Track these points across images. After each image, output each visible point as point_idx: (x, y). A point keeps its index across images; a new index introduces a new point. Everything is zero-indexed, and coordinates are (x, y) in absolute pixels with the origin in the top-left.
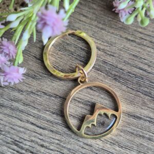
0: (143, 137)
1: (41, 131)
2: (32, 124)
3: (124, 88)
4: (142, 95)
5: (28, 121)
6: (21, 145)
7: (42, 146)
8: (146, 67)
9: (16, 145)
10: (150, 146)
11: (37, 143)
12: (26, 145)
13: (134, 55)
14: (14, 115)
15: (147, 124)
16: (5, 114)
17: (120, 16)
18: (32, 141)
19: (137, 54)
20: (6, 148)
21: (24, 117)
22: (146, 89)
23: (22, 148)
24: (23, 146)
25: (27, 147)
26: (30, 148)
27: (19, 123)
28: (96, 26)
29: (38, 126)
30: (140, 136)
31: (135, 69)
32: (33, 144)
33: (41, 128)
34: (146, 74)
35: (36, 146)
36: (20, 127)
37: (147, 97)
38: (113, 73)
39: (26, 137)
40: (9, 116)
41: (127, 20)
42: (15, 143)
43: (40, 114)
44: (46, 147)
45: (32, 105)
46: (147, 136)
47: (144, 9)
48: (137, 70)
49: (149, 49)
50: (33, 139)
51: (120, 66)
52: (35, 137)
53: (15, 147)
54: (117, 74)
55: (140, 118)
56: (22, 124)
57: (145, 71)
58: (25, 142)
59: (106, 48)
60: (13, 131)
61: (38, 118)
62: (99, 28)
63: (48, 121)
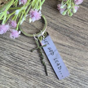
0: (66, 53)
1: (23, 50)
2: (19, 47)
3: (59, 33)
4: (66, 37)
5: (17, 46)
7: (23, 56)
8: (68, 25)
9: (12, 55)
10: (68, 57)
11: (21, 55)
12: (16, 55)
13: (63, 20)
14: (11, 43)
15: (68, 48)
16: (7, 43)
18: (19, 54)
19: (65, 20)
20: (7, 57)
21: (16, 44)
22: (68, 34)
23: (14, 57)
24: (15, 56)
25: (16, 56)
26: (18, 57)
27: (13, 46)
28: (48, 7)
29: (21, 48)
30: (64, 53)
31: (64, 26)
32: (19, 55)
33: (23, 48)
36: (13, 48)
37: (68, 37)
38: (54, 27)
39: (16, 52)
40: (9, 43)
42: (11, 54)
43: (23, 43)
44: (25, 57)
45: (19, 39)
46: (67, 53)
48: (65, 26)
49: (70, 18)
50: (19, 53)
51: (57, 24)
54: (56, 27)
55: (65, 46)
56: (15, 47)
57: (68, 27)
58: (16, 54)
59: (52, 17)
60: (10, 50)
62: (49, 8)
63: (26, 46)
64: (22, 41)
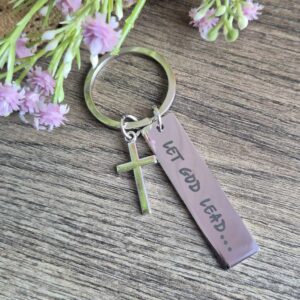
0: (246, 197)
1: (101, 201)
2: (88, 193)
3: (214, 132)
4: (240, 141)
5: (81, 190)
6: (74, 223)
7: (105, 222)
8: (243, 102)
9: (67, 224)
10: (255, 209)
11: (96, 218)
12: (80, 222)
13: (225, 87)
14: (61, 183)
15: (250, 179)
16: (47, 183)
17: (200, 30)
18: (89, 216)
19: (231, 84)
20: (53, 230)
21: (75, 184)
22: (245, 132)
23: (76, 228)
24: (78, 224)
25: (82, 225)
26: (87, 227)
27: (68, 193)
28: (169, 50)
29: (96, 196)
30: (242, 196)
31: (228, 106)
32: (91, 221)
33: (100, 197)
34: (244, 111)
35: (96, 222)
36: (70, 198)
37: (248, 143)
38: (198, 113)
39: (80, 211)
40: (53, 184)
41: (209, 35)
42: (65, 221)
43: (98, 178)
44: (110, 223)
45: (86, 166)
46: (251, 195)
47: (232, 18)
48: (232, 107)
49: (246, 77)
50: (91, 213)
51: (206, 103)
52: (93, 210)
53: (66, 227)
54: (202, 114)
55: (239, 172)
56: (73, 194)
57: (242, 106)
58: (79, 219)
59: (185, 79)
60: (61, 206)
61: (96, 183)
62: (172, 51)
63: (110, 187)
64: (96, 173)
